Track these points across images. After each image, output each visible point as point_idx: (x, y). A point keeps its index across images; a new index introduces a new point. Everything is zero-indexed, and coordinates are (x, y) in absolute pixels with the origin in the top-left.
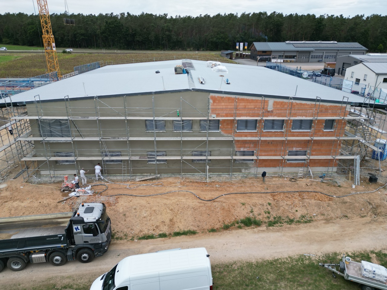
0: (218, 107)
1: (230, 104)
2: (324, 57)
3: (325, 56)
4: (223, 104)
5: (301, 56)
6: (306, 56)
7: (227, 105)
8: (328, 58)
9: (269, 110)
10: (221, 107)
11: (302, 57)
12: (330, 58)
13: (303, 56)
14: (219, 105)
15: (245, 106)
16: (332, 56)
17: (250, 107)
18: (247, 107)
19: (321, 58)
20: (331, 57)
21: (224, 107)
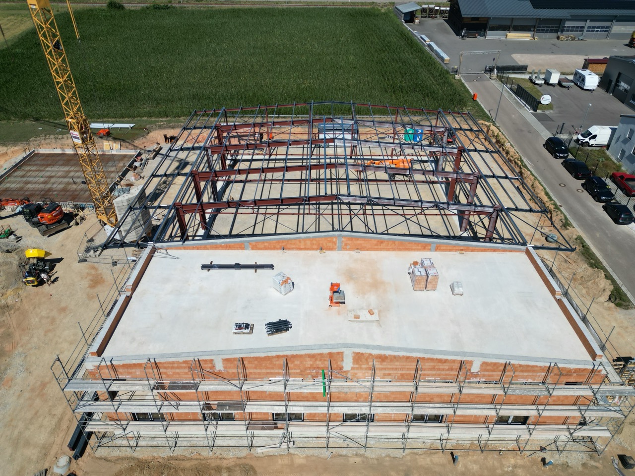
0: (389, 367)
1: (409, 364)
2: (586, 29)
3: (589, 27)
4: (398, 363)
5: (543, 27)
6: (553, 27)
7: (404, 365)
8: (593, 31)
9: (472, 371)
10: (395, 367)
11: (546, 29)
12: (597, 31)
13: (548, 27)
14: (391, 365)
15: (435, 366)
16: (602, 27)
17: (441, 367)
18: (437, 367)
19: (581, 31)
20: (599, 29)
21: (400, 367)
